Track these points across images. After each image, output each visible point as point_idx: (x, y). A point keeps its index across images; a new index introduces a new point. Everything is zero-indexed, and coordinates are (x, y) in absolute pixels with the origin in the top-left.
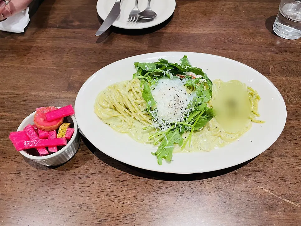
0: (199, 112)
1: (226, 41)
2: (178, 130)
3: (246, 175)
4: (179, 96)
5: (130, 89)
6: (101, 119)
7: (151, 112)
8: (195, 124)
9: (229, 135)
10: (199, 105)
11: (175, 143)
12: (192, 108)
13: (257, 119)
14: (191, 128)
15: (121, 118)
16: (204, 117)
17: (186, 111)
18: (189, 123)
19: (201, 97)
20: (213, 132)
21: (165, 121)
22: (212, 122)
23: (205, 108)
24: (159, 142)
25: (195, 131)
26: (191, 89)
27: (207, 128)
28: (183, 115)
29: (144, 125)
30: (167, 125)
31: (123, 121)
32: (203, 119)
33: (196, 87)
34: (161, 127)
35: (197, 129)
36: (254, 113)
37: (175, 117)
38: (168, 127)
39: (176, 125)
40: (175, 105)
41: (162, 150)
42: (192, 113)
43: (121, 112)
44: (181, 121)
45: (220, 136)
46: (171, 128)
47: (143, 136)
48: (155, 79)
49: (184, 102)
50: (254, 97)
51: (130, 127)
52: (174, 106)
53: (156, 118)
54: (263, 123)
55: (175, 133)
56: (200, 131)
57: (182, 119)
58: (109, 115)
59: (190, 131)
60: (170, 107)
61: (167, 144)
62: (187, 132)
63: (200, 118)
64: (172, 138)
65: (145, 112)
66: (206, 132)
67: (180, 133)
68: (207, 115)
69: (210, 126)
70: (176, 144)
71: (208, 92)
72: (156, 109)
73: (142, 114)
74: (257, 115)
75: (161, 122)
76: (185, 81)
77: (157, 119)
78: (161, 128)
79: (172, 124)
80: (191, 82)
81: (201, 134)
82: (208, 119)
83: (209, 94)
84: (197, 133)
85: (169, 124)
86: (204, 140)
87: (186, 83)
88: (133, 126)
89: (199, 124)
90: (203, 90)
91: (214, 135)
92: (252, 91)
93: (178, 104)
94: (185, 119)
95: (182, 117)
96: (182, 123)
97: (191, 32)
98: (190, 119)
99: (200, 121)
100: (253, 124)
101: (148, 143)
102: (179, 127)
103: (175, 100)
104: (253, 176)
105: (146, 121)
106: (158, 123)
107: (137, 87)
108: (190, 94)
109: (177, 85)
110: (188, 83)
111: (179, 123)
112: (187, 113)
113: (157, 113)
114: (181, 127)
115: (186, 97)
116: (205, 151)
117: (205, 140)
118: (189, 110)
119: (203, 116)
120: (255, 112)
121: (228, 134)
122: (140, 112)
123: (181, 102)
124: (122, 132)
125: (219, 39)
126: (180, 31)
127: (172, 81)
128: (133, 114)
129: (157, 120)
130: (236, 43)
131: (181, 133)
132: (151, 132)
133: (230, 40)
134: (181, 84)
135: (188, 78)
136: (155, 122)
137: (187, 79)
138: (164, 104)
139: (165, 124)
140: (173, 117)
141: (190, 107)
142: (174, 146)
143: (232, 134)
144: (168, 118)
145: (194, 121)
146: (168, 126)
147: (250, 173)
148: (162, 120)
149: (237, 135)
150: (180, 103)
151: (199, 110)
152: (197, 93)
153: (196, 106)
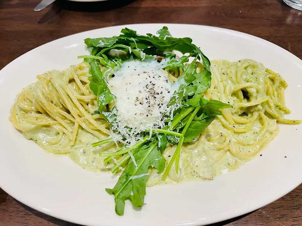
0: (190, 110)
1: (223, 15)
2: (156, 144)
3: (278, 216)
4: (154, 85)
5: (71, 77)
6: (20, 131)
7: (106, 114)
8: (184, 131)
9: (243, 147)
10: (190, 97)
11: (150, 167)
12: (178, 104)
13: (286, 117)
14: (178, 139)
15: (57, 128)
16: (200, 118)
17: (168, 109)
18: (175, 130)
19: (192, 84)
20: (216, 143)
21: (132, 128)
22: (213, 127)
23: (201, 102)
24: (121, 168)
25: (186, 144)
26: (176, 75)
27: (206, 138)
28: (163, 117)
29: (97, 137)
30: (136, 136)
31: (61, 133)
32: (198, 122)
33: (183, 70)
34: (124, 139)
35: (189, 140)
36: (280, 109)
37: (148, 122)
38: (138, 140)
39: (151, 136)
40: (146, 99)
41: (125, 183)
42: (178, 111)
43: (57, 118)
44: (160, 128)
45: (229, 150)
46: (142, 140)
47: (95, 158)
48: (116, 61)
49: (163, 95)
50: (277, 83)
51: (72, 143)
52: (147, 101)
53: (115, 124)
54: (298, 124)
55: (150, 150)
56: (194, 143)
57: (162, 124)
58: (33, 124)
59: (177, 144)
60: (138, 102)
61: (135, 172)
62: (171, 146)
63: (193, 120)
64: (144, 159)
65: (97, 116)
66: (204, 144)
67: (159, 149)
68: (206, 114)
69: (211, 134)
70: (153, 170)
71: (203, 75)
72: (114, 109)
73: (91, 119)
74: (286, 112)
75: (124, 132)
76: (165, 62)
77: (118, 127)
78: (126, 141)
79: (145, 134)
80: (174, 63)
81: (196, 148)
82: (207, 122)
83: (206, 79)
84: (189, 147)
85: (138, 134)
86: (202, 159)
87: (167, 65)
88: (77, 142)
89: (192, 131)
90: (195, 72)
91: (219, 150)
92: (273, 74)
93: (153, 98)
94: (166, 123)
95: (162, 120)
96: (161, 131)
97: (174, 6)
98: (176, 122)
99: (193, 126)
100: (281, 126)
101: (103, 170)
102: (157, 139)
103: (147, 90)
104: (291, 218)
105: (99, 131)
106: (119, 133)
107: (84, 75)
108: (174, 82)
109: (153, 69)
110: (171, 65)
111: (157, 131)
112: (170, 113)
113: (116, 116)
114: (160, 137)
115: (168, 86)
116: (206, 179)
117: (204, 158)
118: (174, 108)
119: (198, 116)
120: (282, 107)
121: (241, 147)
122: (88, 116)
123: (158, 94)
124: (59, 153)
125: (213, 13)
126: (158, 5)
127: (144, 64)
128: (78, 120)
129: (116, 127)
130: (237, 17)
131: (161, 150)
132: (110, 150)
133: (229, 13)
134: (159, 67)
135: (170, 57)
136: (114, 131)
137: (168, 59)
138: (128, 98)
139: (131, 134)
140: (144, 121)
141: (174, 102)
142: (148, 174)
143: (248, 145)
144: (136, 124)
145: (182, 126)
146: (138, 137)
147: (285, 212)
148: (126, 127)
149: (258, 146)
150: (156, 96)
151: (190, 106)
152: (186, 78)
153: (185, 100)
